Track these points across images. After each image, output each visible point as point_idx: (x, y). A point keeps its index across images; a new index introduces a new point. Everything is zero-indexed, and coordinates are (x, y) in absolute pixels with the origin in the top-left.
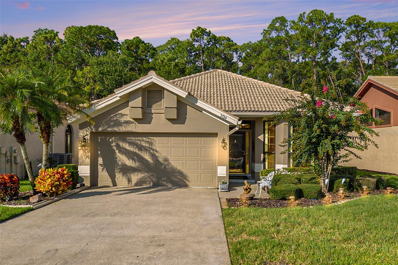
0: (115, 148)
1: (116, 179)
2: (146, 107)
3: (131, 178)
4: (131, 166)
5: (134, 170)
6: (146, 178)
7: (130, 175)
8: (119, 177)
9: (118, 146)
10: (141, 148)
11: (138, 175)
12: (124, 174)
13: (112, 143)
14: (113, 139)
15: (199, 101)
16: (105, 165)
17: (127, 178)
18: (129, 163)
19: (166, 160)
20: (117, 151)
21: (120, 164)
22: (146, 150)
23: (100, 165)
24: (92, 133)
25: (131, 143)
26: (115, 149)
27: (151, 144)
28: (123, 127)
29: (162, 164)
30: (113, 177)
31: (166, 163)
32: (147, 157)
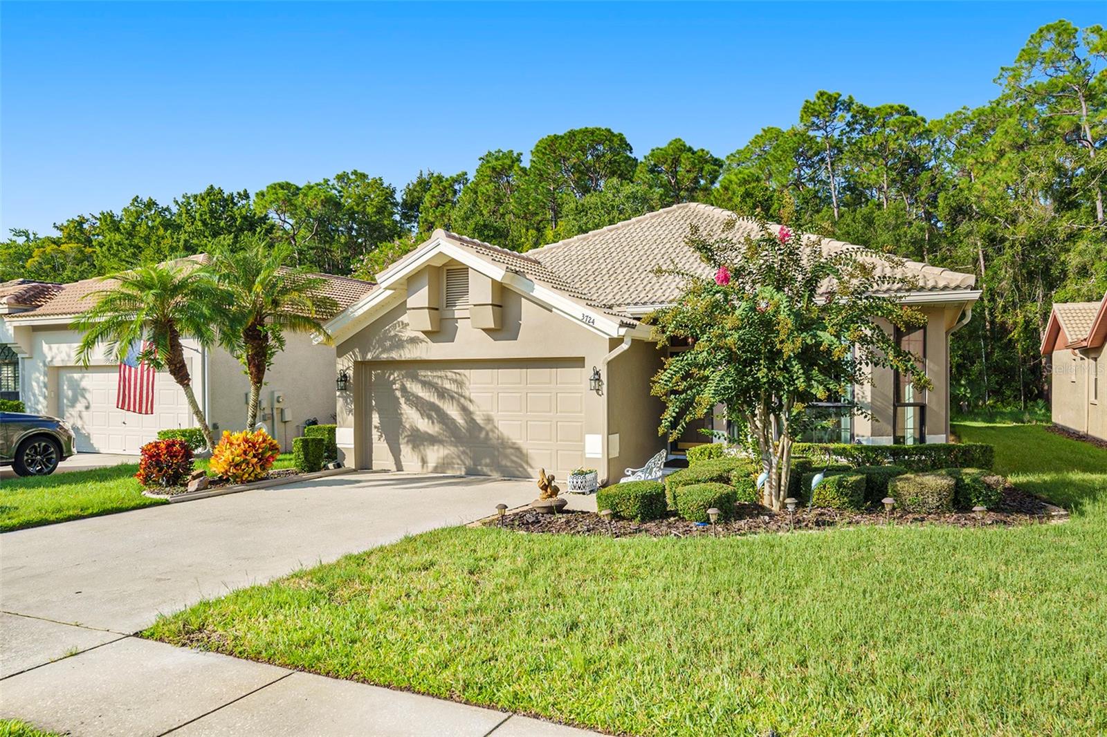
0: (398, 394)
1: (401, 457)
2: (445, 305)
3: (426, 456)
4: (426, 433)
5: (433, 440)
6: (454, 458)
7: (424, 450)
8: (406, 450)
9: (404, 389)
10: (442, 393)
11: (438, 450)
12: (414, 448)
13: (395, 384)
14: (396, 375)
15: (536, 286)
16: (383, 428)
17: (420, 457)
18: (424, 425)
19: (489, 420)
20: (402, 401)
21: (407, 426)
22: (452, 398)
23: (376, 427)
24: (356, 363)
25: (426, 384)
26: (400, 396)
27: (460, 384)
28: (406, 351)
29: (481, 429)
30: (396, 453)
31: (488, 427)
32: (453, 412)
